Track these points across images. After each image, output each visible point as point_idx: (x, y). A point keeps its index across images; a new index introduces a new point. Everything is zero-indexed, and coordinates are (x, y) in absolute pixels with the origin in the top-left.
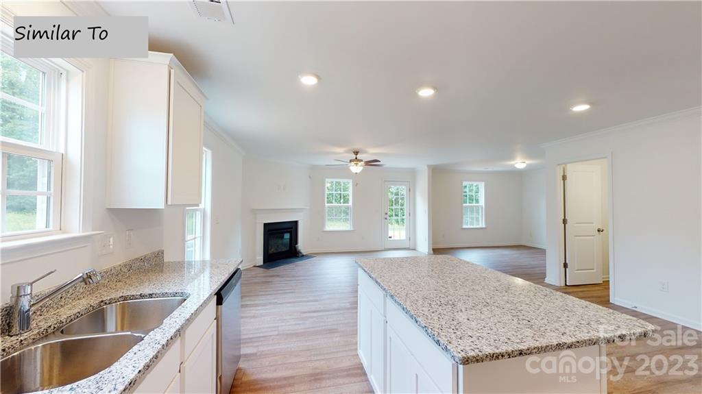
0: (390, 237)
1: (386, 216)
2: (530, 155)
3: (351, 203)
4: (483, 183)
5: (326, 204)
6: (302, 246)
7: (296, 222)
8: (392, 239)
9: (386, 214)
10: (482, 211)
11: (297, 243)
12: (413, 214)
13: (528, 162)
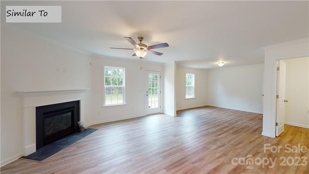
0: (150, 107)
1: (147, 93)
2: (226, 59)
3: (124, 85)
4: (194, 74)
5: (105, 86)
6: (84, 121)
7: (78, 102)
8: (151, 108)
9: (147, 92)
10: (193, 90)
11: (79, 120)
12: (162, 92)
13: (225, 62)
